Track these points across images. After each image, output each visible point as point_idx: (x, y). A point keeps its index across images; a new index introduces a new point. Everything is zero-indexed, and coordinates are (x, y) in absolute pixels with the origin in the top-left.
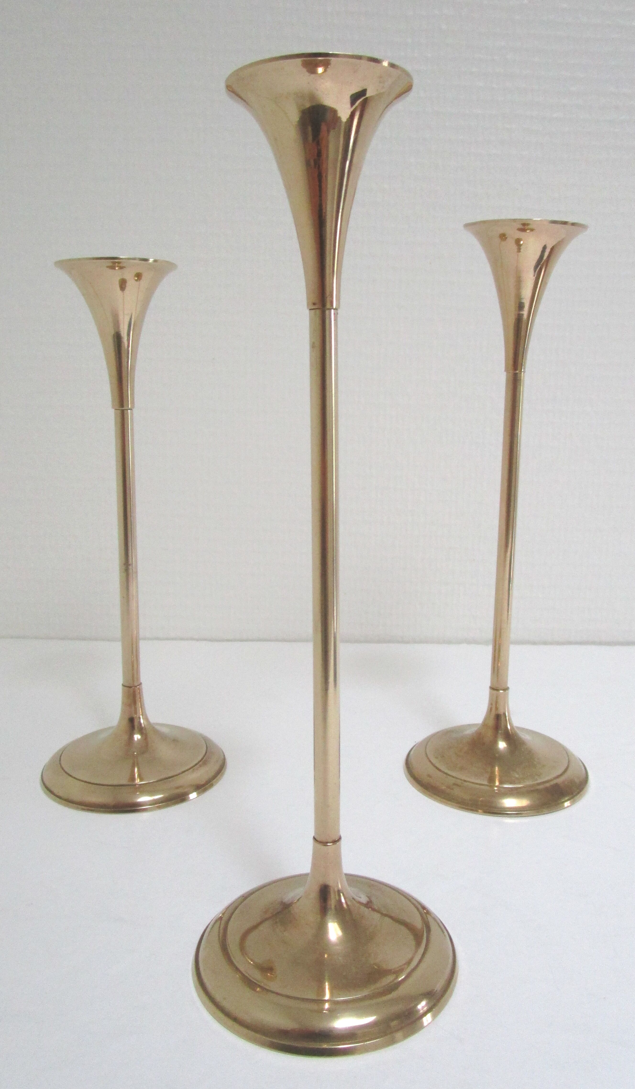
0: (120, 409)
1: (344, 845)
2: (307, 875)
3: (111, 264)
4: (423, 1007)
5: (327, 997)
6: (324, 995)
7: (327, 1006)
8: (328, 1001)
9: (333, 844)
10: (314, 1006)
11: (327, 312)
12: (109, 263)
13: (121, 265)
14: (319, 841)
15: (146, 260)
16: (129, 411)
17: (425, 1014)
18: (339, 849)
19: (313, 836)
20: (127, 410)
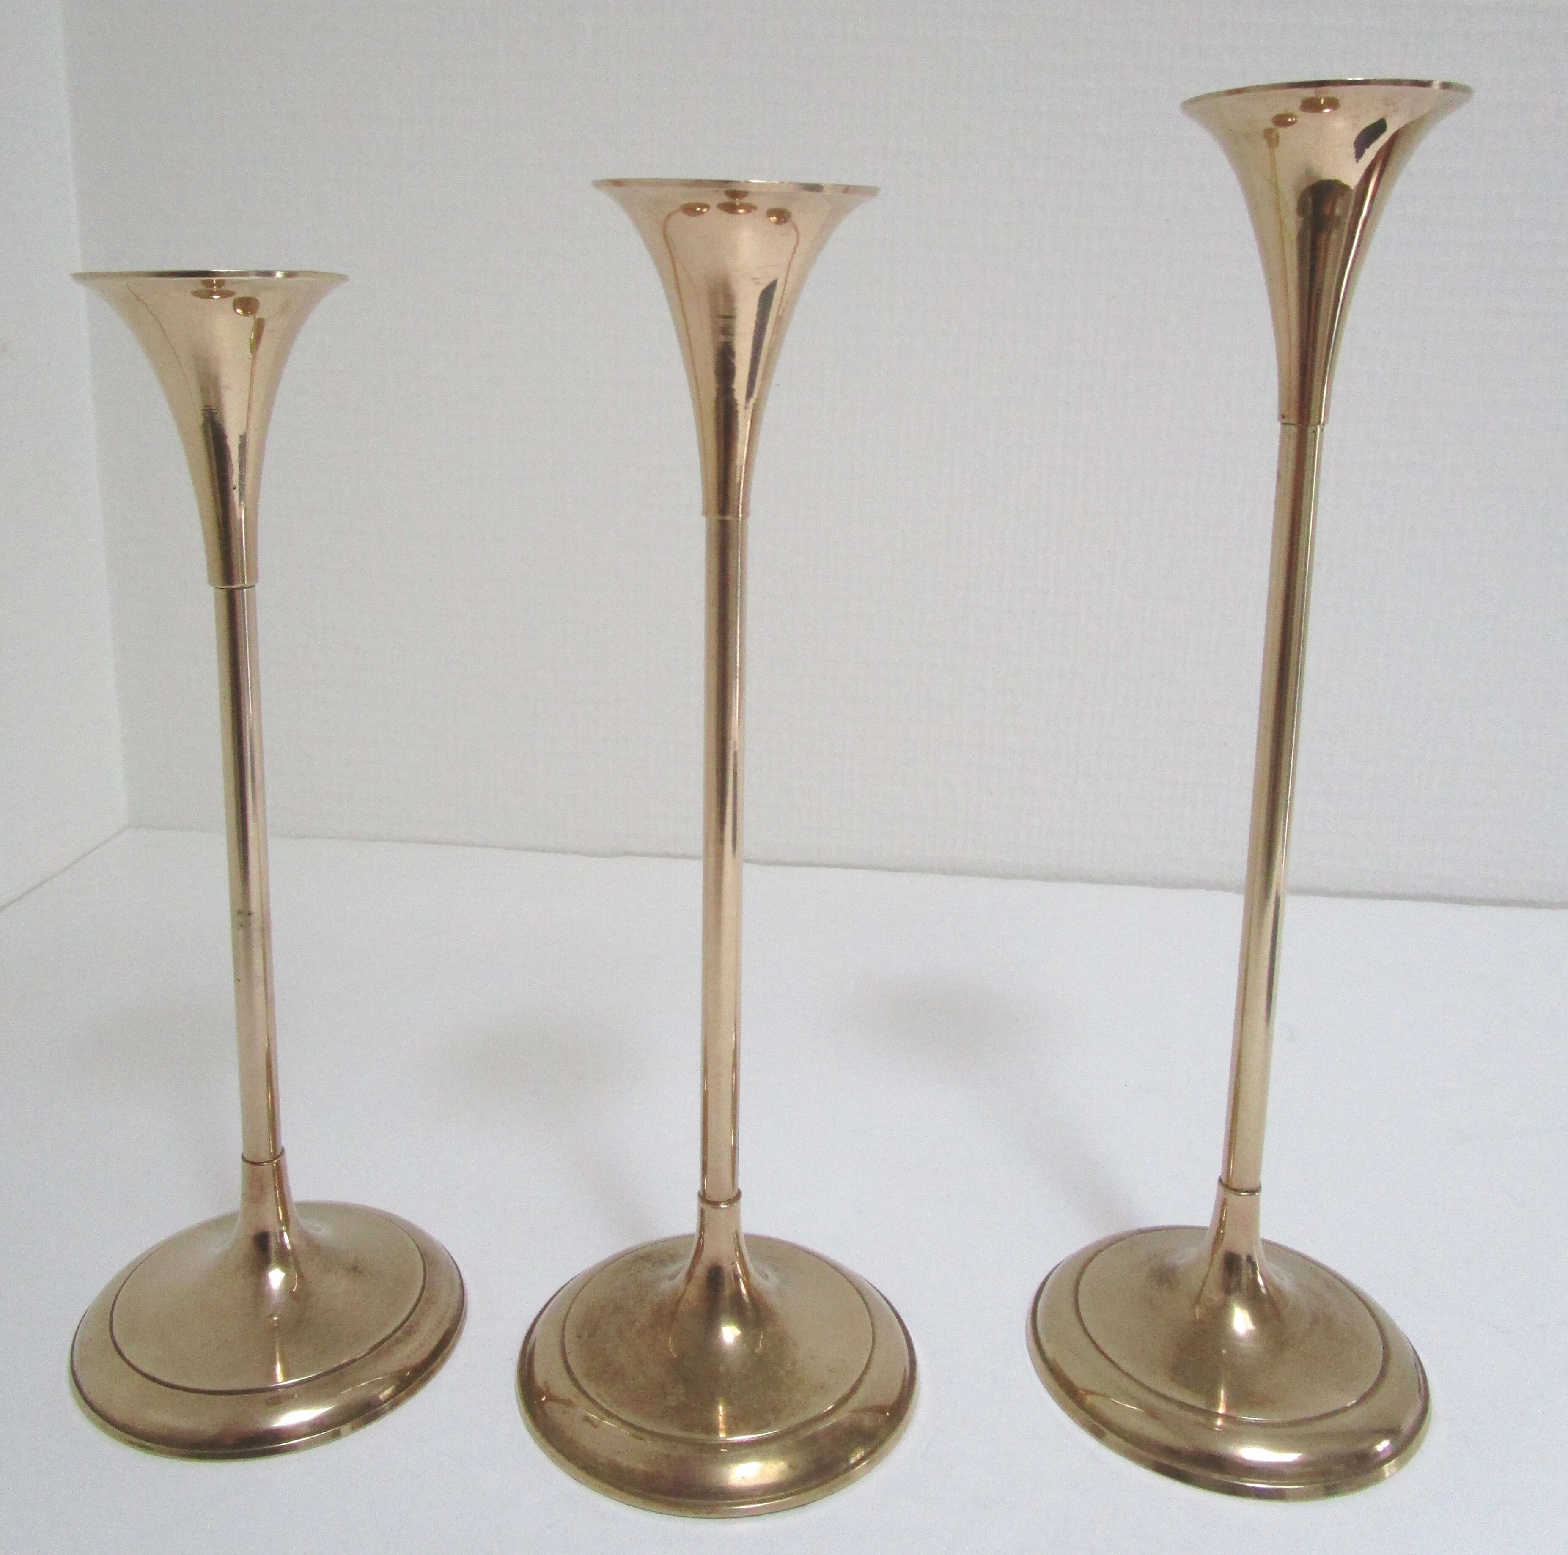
0: (224, 587)
1: (1265, 1198)
2: (1205, 1229)
3: (201, 287)
4: (1384, 1450)
5: (1221, 1410)
6: (1216, 1405)
7: (1219, 1422)
8: (1222, 1415)
9: (1250, 1195)
10: (1201, 1419)
11: (1310, 430)
12: (196, 283)
13: (224, 288)
14: (1227, 1185)
15: (269, 274)
16: (245, 590)
17: (1387, 1460)
18: (1256, 1203)
19: (1217, 1179)
20: (242, 588)
